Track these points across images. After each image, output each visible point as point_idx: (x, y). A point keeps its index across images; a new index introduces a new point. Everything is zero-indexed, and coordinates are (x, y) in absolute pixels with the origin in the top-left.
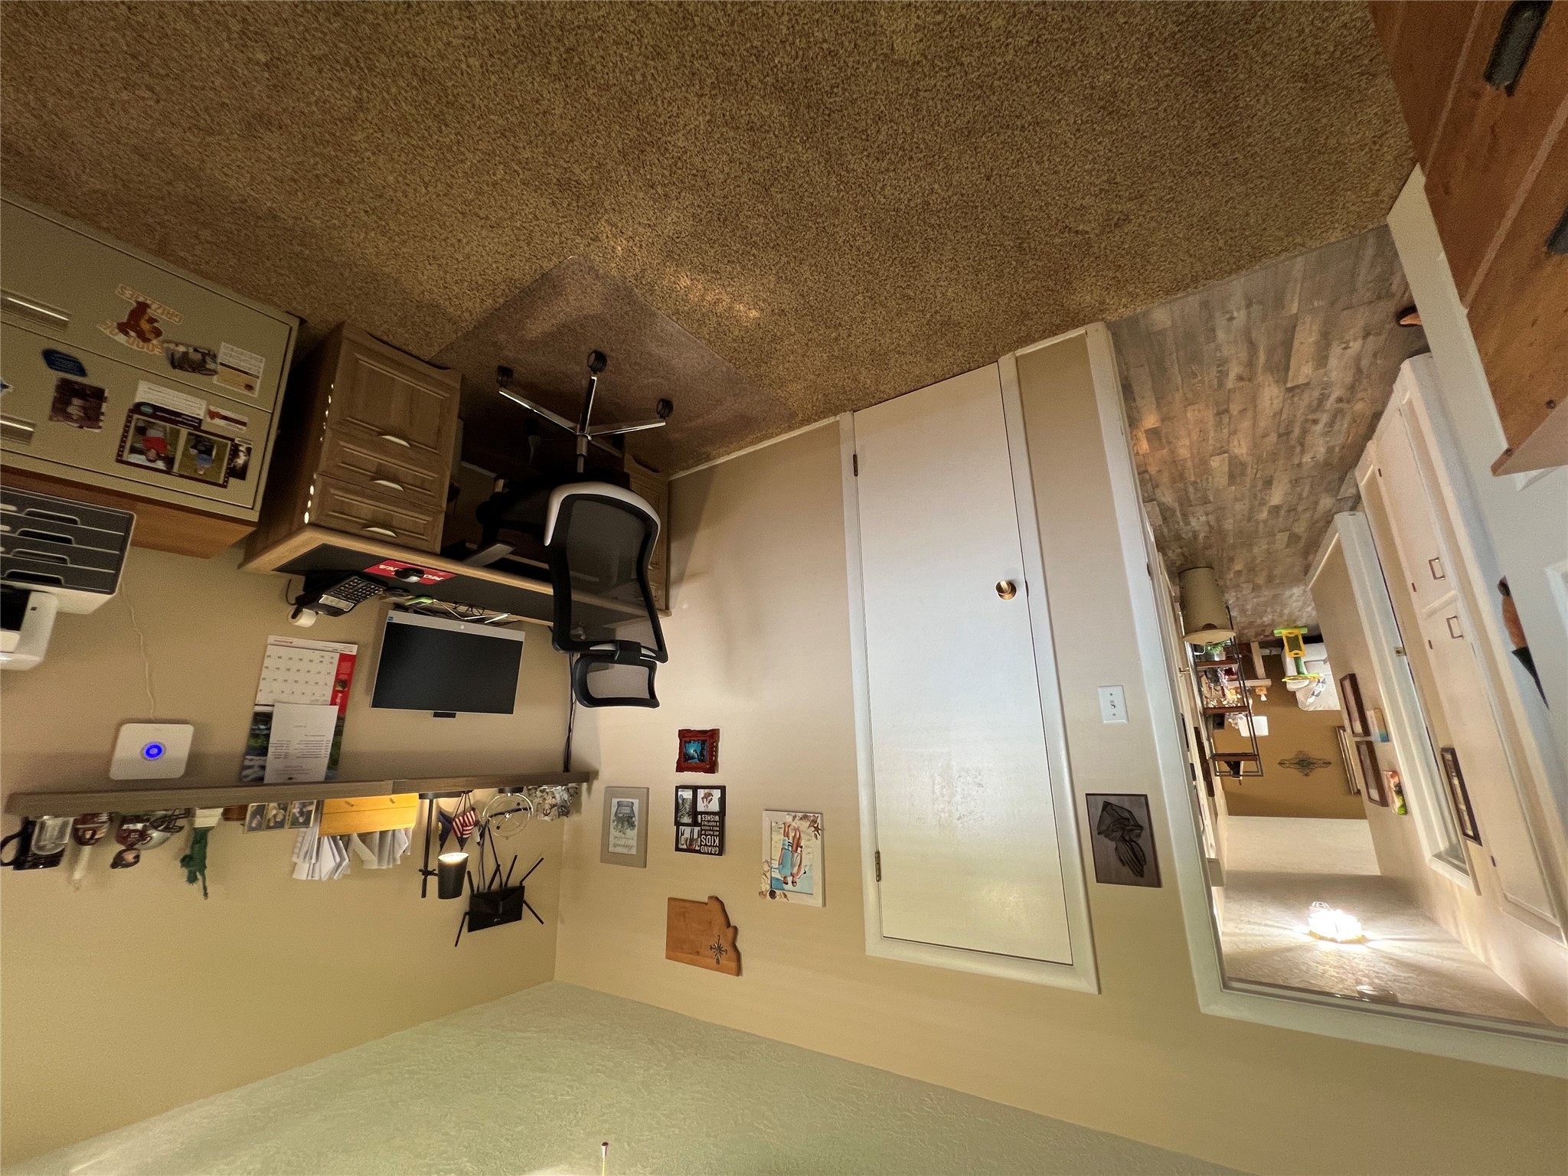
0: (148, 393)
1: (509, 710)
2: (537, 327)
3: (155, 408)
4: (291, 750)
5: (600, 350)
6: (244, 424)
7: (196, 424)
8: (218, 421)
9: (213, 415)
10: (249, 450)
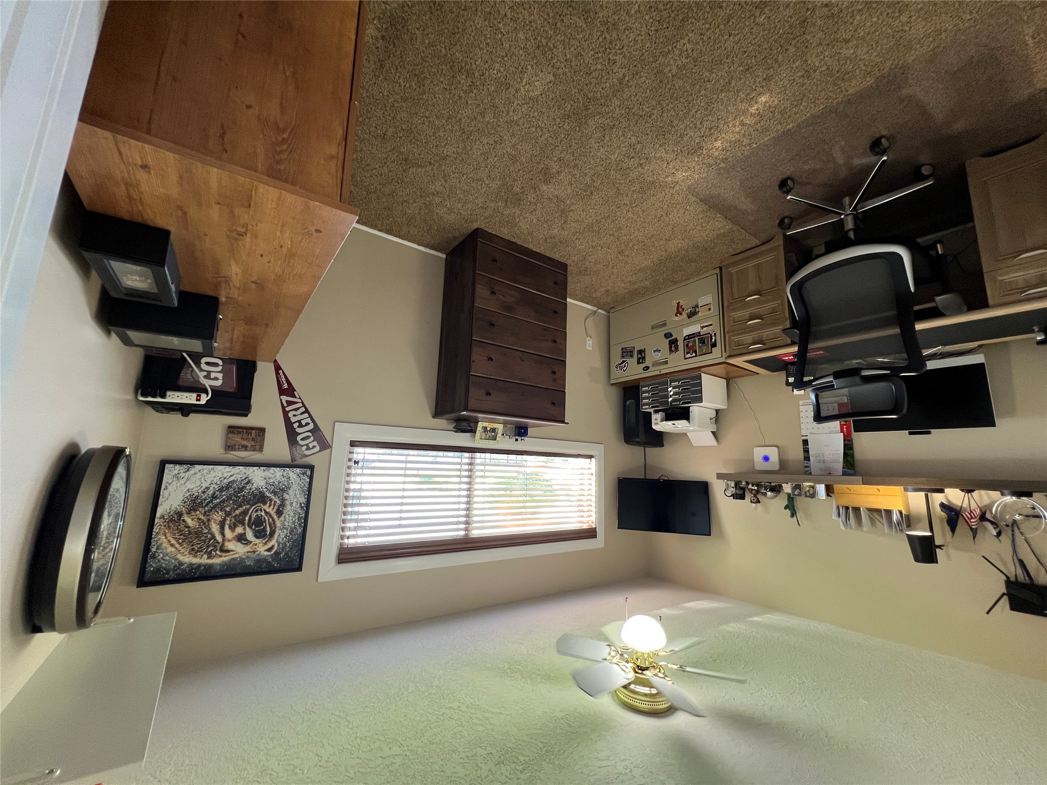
0: (687, 331)
1: (992, 424)
2: (746, 204)
3: (689, 335)
4: (826, 459)
5: (778, 183)
6: (711, 325)
7: (698, 334)
8: (705, 329)
9: (702, 328)
10: (715, 334)
